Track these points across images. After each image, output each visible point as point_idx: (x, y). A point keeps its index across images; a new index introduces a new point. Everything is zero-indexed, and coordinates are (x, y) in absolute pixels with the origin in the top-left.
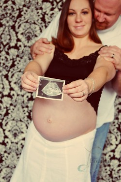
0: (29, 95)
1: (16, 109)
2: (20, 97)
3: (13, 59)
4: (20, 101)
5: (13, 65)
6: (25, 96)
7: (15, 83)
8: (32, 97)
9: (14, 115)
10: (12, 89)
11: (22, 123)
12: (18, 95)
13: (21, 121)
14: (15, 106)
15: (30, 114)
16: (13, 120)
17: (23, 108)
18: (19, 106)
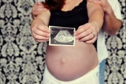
0: (35, 52)
1: (27, 65)
2: (29, 55)
3: (17, 28)
4: (29, 59)
5: (18, 32)
6: (32, 54)
7: (23, 45)
8: (37, 53)
9: (27, 70)
10: (21, 51)
11: (34, 75)
12: (27, 54)
13: (33, 74)
14: (26, 63)
15: (38, 67)
16: (27, 74)
17: (32, 63)
18: (29, 62)
